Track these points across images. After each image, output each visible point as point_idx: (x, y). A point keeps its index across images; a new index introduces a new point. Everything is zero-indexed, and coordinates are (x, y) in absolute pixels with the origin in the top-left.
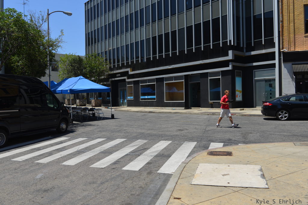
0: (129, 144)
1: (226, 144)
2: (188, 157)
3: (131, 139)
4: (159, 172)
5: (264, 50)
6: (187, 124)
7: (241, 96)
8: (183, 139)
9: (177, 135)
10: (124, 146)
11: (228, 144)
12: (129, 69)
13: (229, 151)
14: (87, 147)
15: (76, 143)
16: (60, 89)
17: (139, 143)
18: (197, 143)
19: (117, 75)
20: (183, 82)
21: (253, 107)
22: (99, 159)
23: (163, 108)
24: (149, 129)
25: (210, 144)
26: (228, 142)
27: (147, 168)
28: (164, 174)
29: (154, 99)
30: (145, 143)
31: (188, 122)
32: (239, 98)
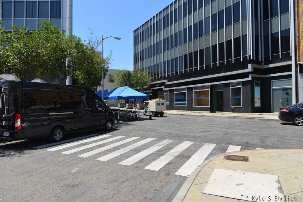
0: (157, 143)
1: (243, 147)
2: (206, 159)
3: (159, 138)
4: (176, 173)
5: (281, 63)
6: (210, 126)
7: (260, 103)
8: (204, 140)
9: (199, 137)
10: (152, 145)
11: (245, 148)
12: (165, 81)
13: (245, 156)
14: (122, 144)
15: (115, 140)
17: (166, 142)
18: (217, 145)
19: (157, 85)
20: (209, 90)
21: (271, 113)
23: (192, 111)
24: (177, 130)
25: (228, 147)
26: (245, 146)
27: (166, 168)
28: (181, 176)
29: (185, 104)
30: (170, 143)
31: (211, 124)
32: (258, 104)
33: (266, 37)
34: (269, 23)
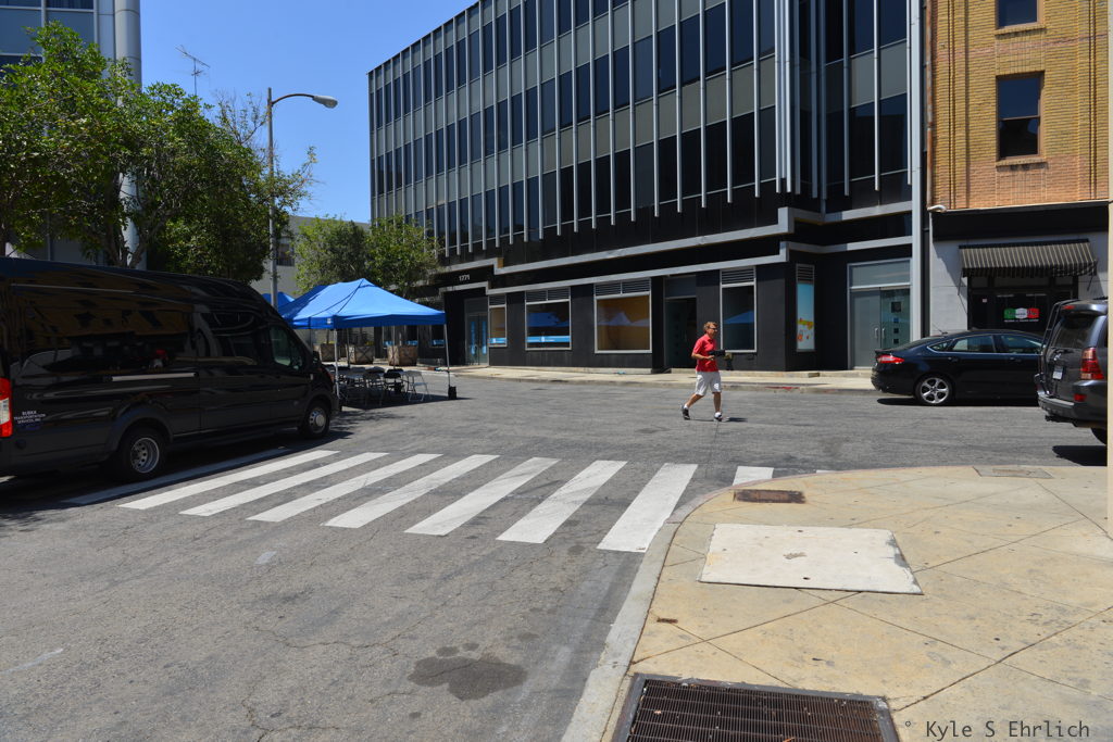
0: (509, 470)
2: (678, 506)
3: (511, 455)
4: (601, 546)
5: (878, 207)
6: (663, 415)
7: (812, 338)
8: (658, 456)
9: (639, 445)
10: (495, 476)
11: (786, 471)
12: (494, 261)
13: (793, 490)
14: (390, 478)
15: (357, 466)
16: (304, 314)
17: (535, 466)
18: (699, 466)
19: (462, 278)
20: (648, 296)
21: (844, 368)
22: (429, 512)
23: (591, 369)
24: (560, 429)
25: (735, 471)
26: (785, 465)
27: (567, 536)
28: (618, 552)
29: (567, 344)
30: (552, 468)
32: (806, 341)
33: (834, 120)
34: (845, 70)
